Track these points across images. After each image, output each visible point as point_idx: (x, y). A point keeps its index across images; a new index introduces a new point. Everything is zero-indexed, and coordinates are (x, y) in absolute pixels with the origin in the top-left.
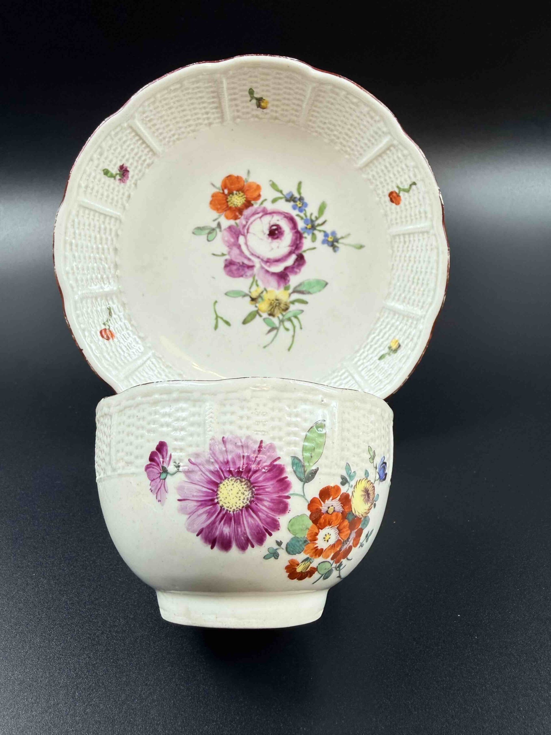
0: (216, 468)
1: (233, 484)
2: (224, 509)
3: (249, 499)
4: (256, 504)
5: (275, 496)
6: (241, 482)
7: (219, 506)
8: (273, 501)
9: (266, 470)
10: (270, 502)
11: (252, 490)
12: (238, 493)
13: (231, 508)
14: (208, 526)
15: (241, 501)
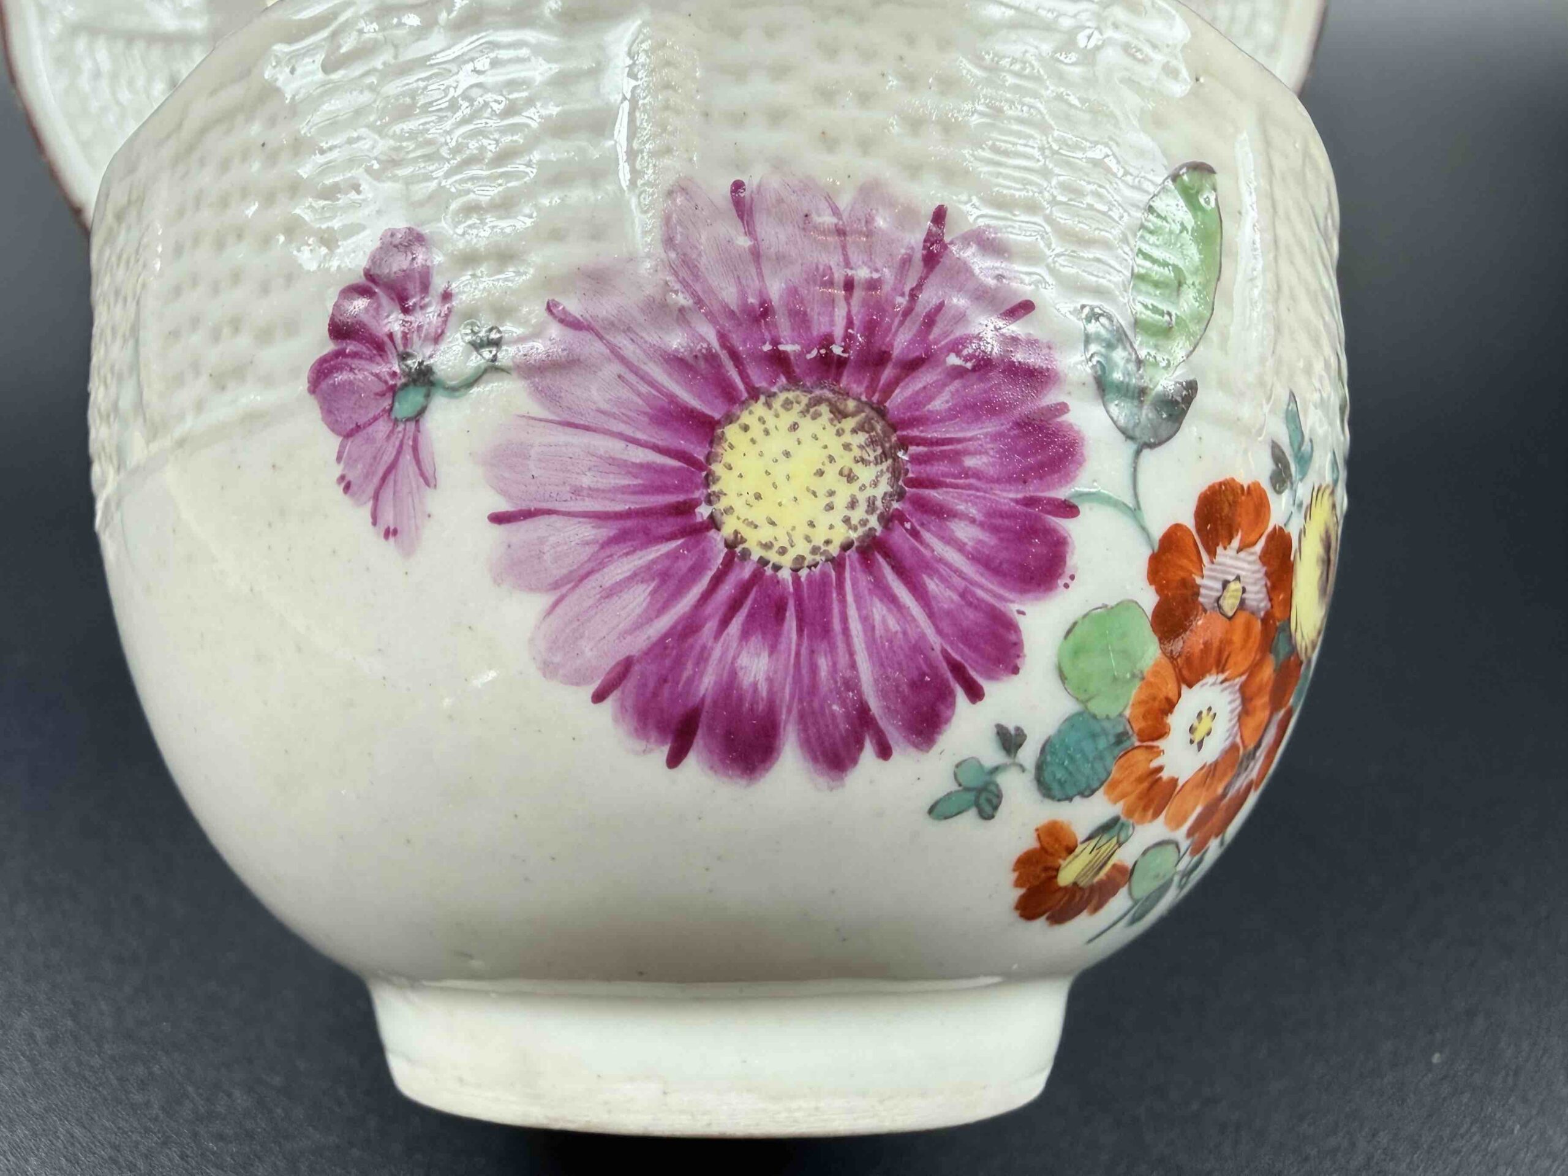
0: (703, 339)
1: (794, 427)
2: (746, 554)
3: (879, 503)
4: (915, 533)
5: (1008, 496)
6: (839, 414)
7: (717, 540)
8: (999, 521)
9: (967, 359)
10: (982, 525)
11: (896, 459)
12: (820, 473)
13: (783, 551)
14: (658, 649)
15: (836, 517)
